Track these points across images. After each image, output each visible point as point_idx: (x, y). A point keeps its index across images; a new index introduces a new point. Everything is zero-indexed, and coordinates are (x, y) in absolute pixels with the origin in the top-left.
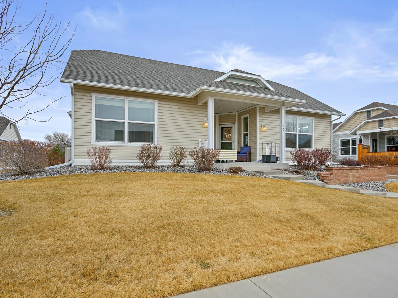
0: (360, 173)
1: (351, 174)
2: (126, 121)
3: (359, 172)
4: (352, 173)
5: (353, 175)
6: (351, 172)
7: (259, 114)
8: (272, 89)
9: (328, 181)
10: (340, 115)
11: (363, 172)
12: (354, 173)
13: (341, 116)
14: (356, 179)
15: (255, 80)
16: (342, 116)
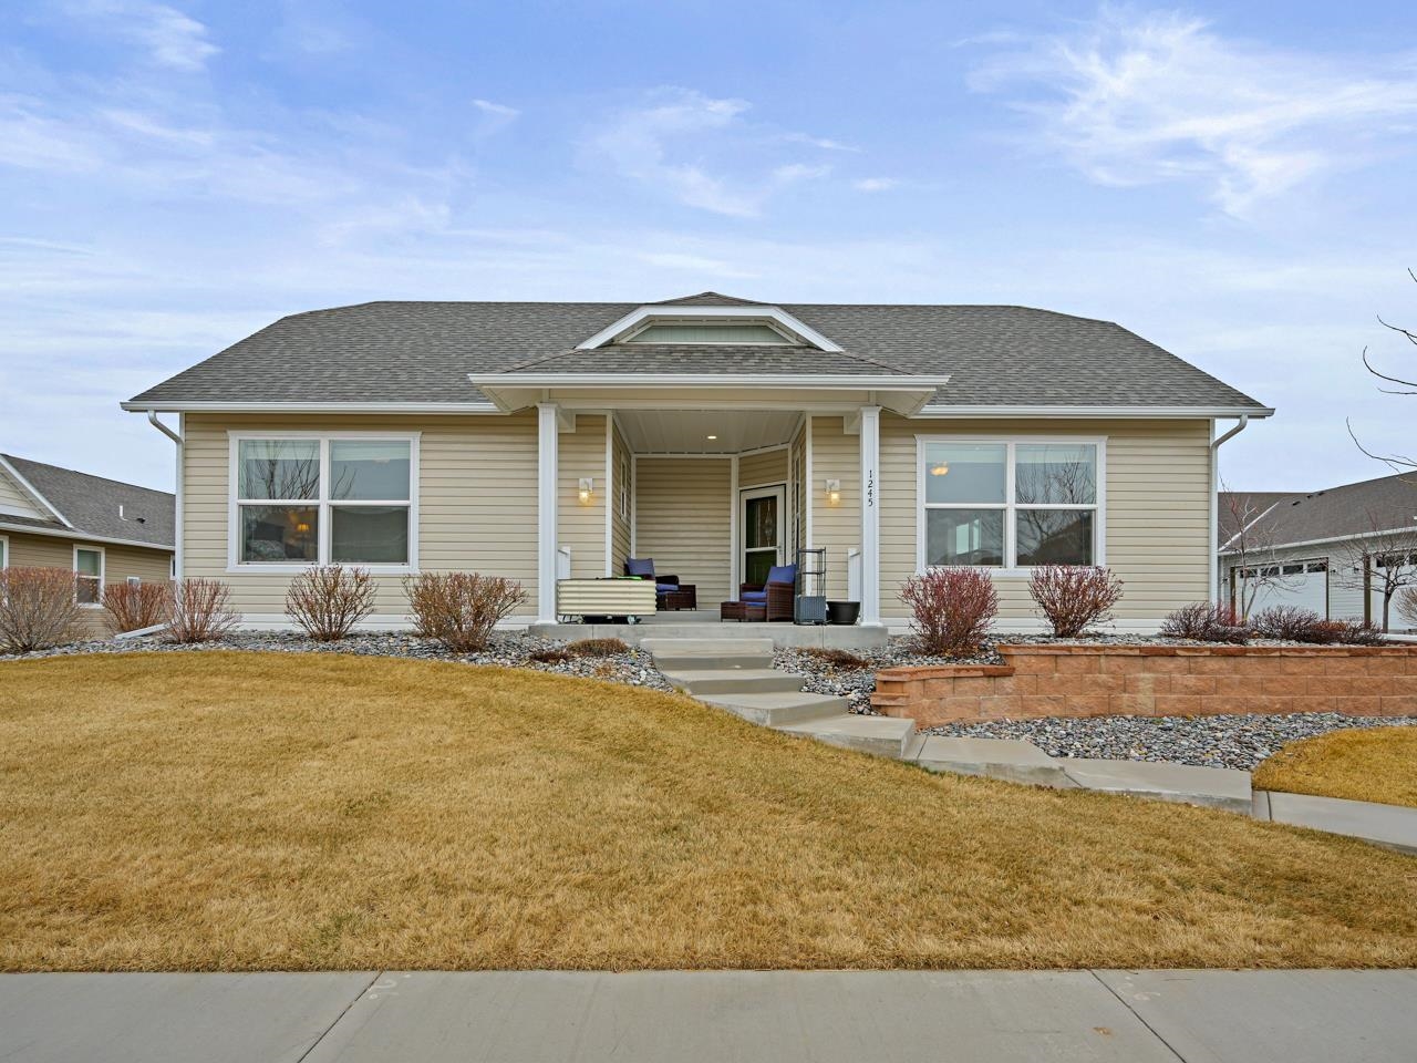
0: (1212, 671)
1: (1147, 675)
2: (324, 502)
3: (1206, 669)
4: (1154, 672)
5: (1158, 682)
6: (1149, 670)
7: (813, 445)
8: (828, 346)
9: (887, 703)
10: (1238, 417)
11: (1236, 671)
12: (1170, 672)
13: (1244, 417)
14: (1180, 700)
15: (763, 324)
16: (1250, 417)
